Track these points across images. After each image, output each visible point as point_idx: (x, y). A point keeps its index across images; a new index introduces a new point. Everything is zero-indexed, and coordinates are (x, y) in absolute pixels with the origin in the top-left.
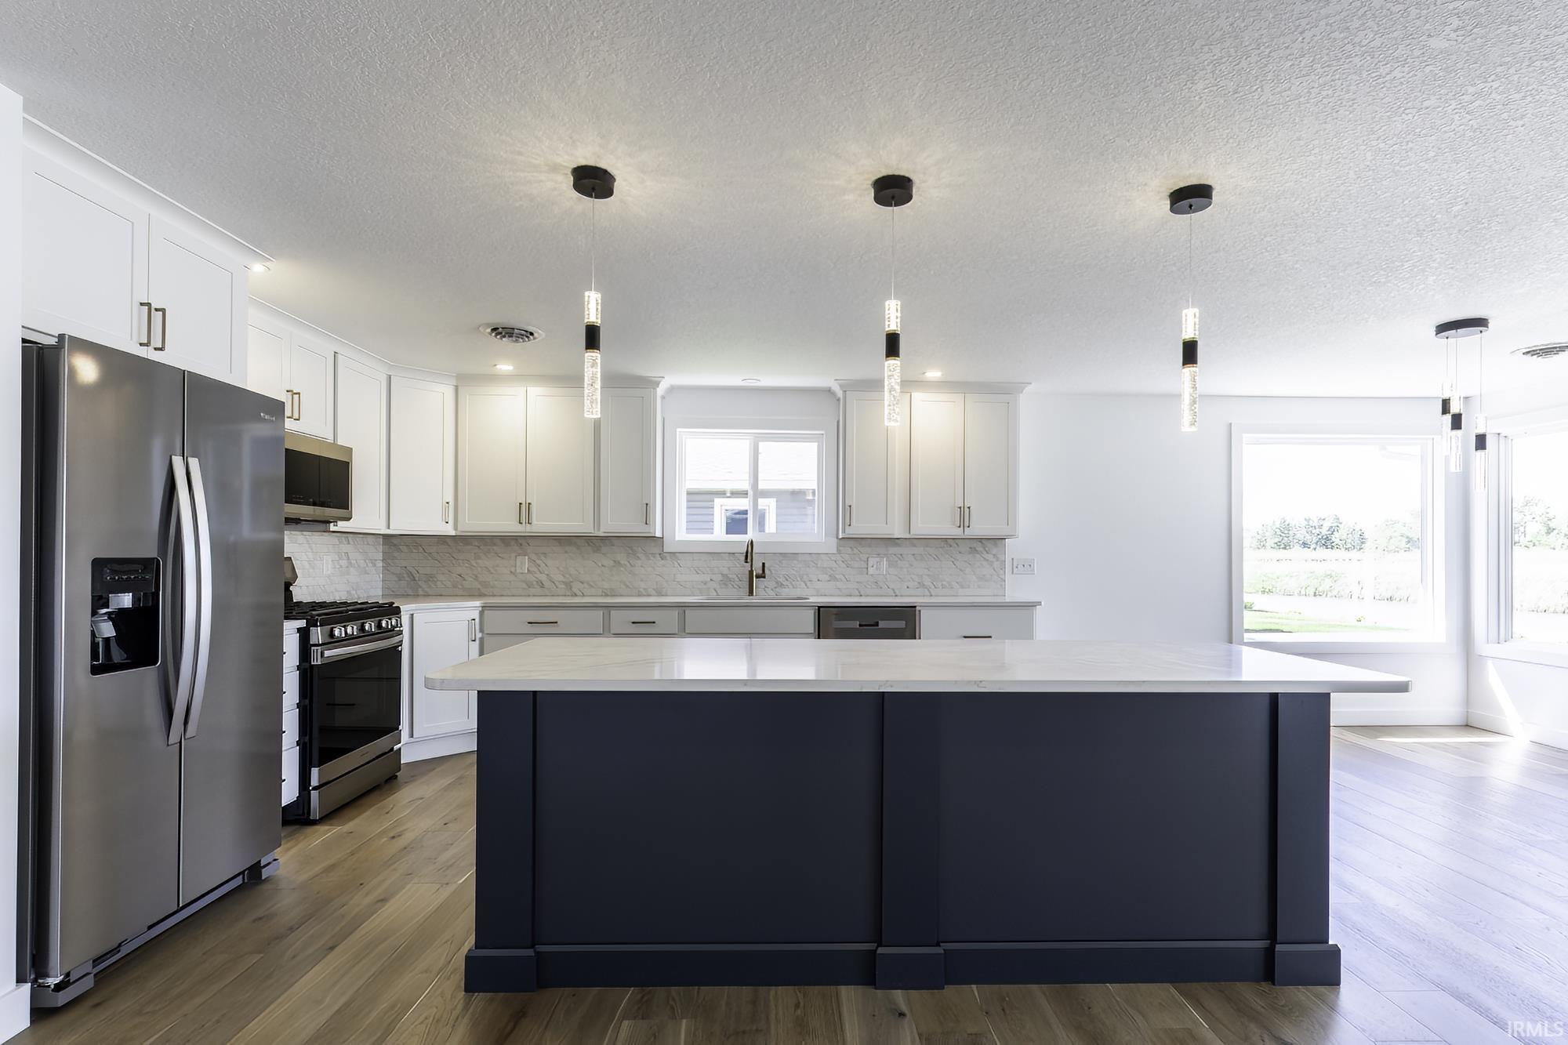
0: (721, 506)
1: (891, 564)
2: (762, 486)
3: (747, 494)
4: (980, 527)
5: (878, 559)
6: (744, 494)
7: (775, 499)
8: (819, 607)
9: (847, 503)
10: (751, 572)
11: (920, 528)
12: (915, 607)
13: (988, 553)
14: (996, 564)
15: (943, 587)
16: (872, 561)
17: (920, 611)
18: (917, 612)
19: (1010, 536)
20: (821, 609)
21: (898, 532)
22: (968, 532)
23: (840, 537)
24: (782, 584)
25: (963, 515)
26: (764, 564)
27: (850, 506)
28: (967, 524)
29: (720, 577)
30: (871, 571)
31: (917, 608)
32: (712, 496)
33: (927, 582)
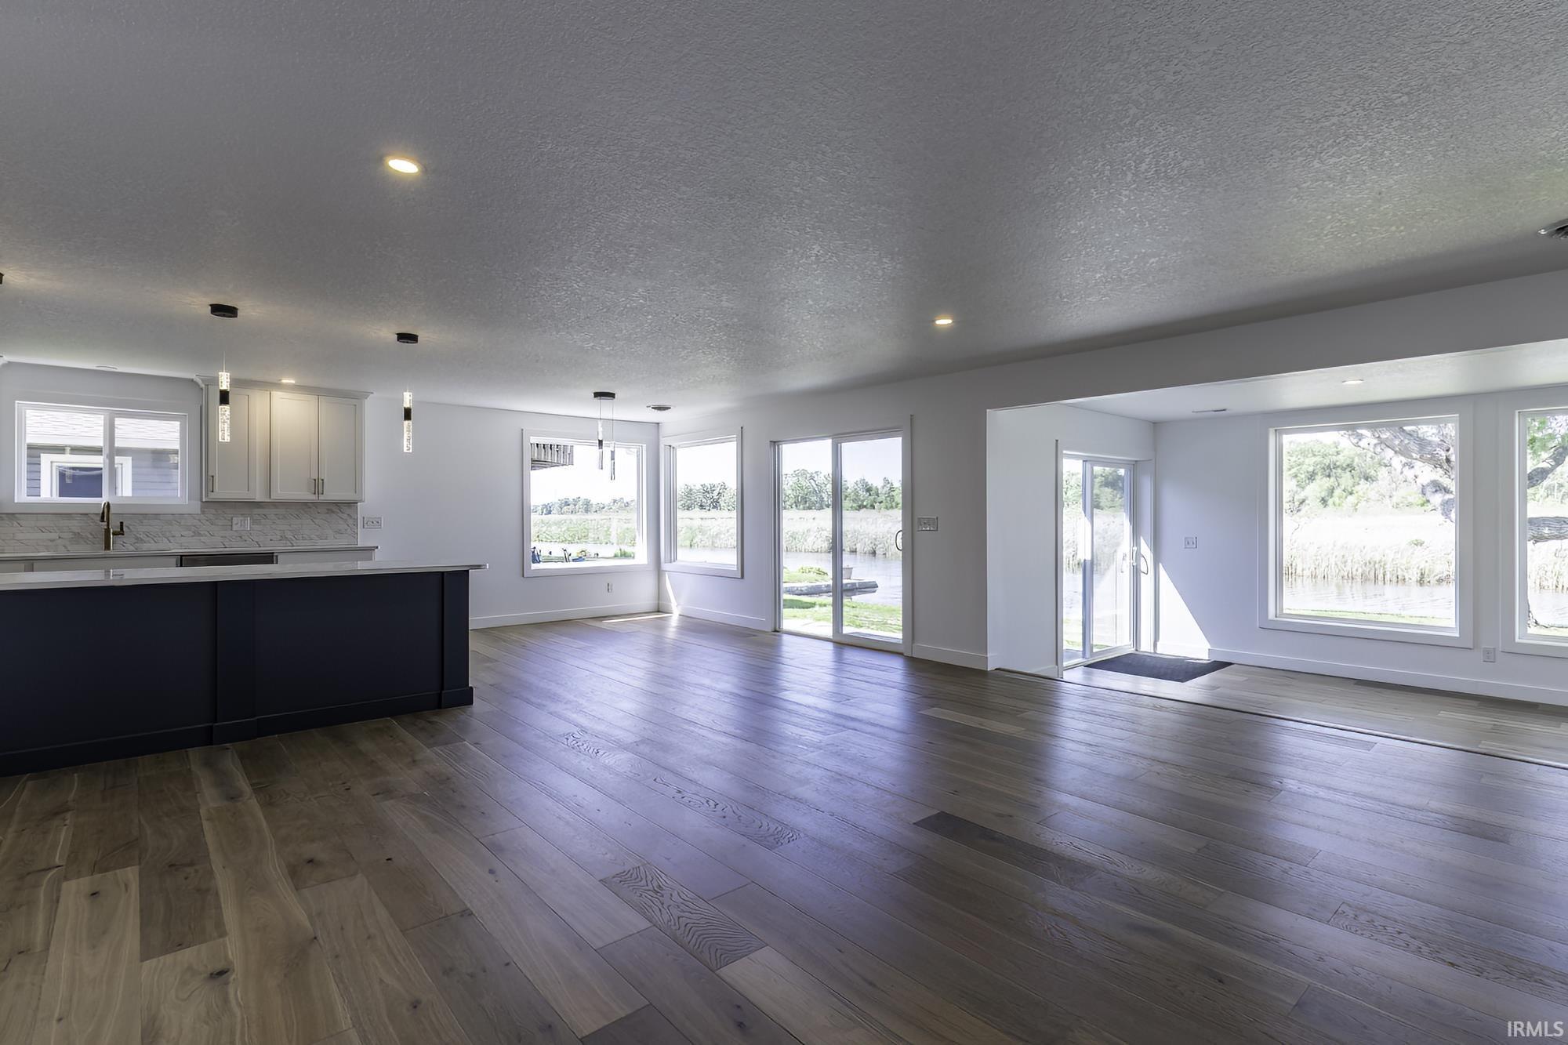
0: (52, 462)
1: (254, 522)
2: (118, 444)
3: (101, 451)
4: (331, 494)
5: (242, 518)
6: (97, 451)
7: (131, 458)
8: (181, 556)
9: (210, 474)
10: (107, 531)
11: (279, 494)
12: (273, 553)
13: (343, 513)
14: (350, 522)
15: (303, 538)
16: (235, 520)
17: (277, 556)
18: (275, 558)
19: (361, 501)
20: (184, 557)
21: (259, 497)
22: (322, 498)
23: (204, 500)
24: (142, 540)
25: (318, 485)
26: (122, 523)
27: (213, 477)
28: (320, 491)
29: (70, 535)
30: (235, 528)
31: (275, 554)
32: (38, 450)
33: (289, 535)
